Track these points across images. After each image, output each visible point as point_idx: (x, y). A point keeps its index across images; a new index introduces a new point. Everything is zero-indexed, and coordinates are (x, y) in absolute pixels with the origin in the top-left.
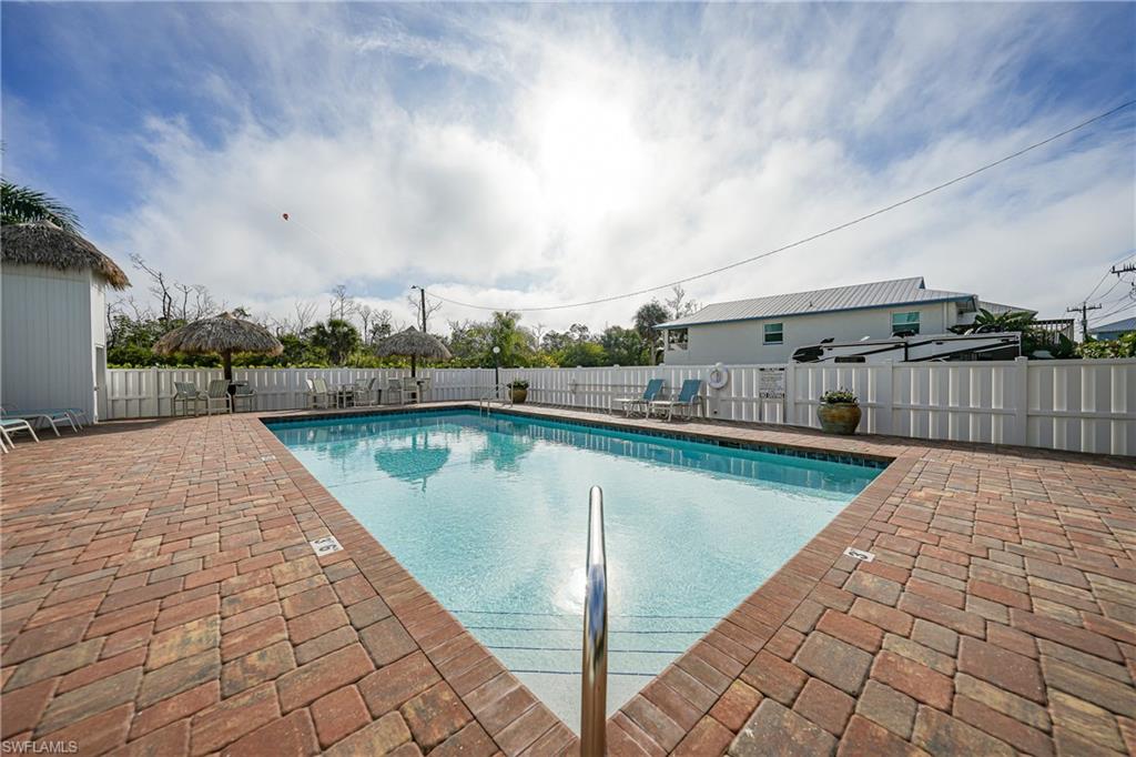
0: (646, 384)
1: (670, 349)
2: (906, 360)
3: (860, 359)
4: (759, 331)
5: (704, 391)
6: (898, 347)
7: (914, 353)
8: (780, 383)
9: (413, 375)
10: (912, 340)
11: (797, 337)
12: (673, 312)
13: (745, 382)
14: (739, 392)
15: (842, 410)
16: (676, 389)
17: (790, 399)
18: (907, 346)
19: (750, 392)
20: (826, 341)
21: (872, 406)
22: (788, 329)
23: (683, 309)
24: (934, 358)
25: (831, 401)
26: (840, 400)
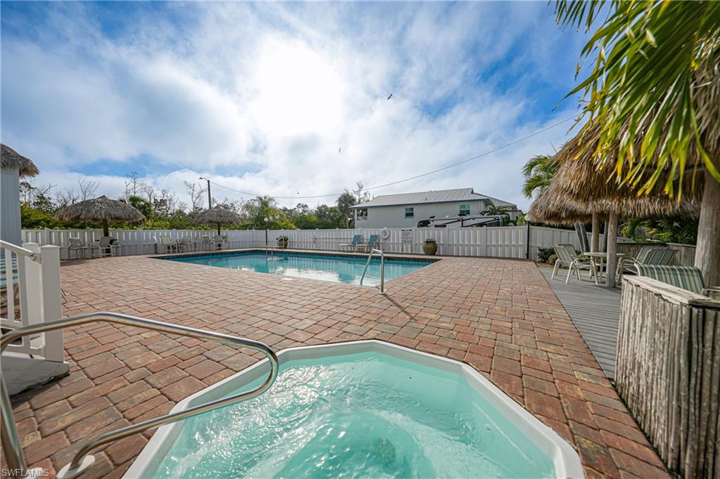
0: (353, 237)
1: (358, 219)
2: (462, 226)
3: (444, 226)
4: (403, 211)
5: (379, 240)
6: (459, 221)
7: (466, 223)
8: (410, 236)
9: (219, 234)
10: (464, 218)
11: (420, 215)
12: (357, 197)
13: (396, 236)
14: (394, 240)
15: (431, 245)
16: (367, 239)
17: (414, 243)
18: (463, 220)
19: (398, 240)
20: (431, 217)
21: (442, 245)
22: (416, 211)
23: (362, 196)
24: (471, 226)
25: (427, 242)
26: (430, 242)
